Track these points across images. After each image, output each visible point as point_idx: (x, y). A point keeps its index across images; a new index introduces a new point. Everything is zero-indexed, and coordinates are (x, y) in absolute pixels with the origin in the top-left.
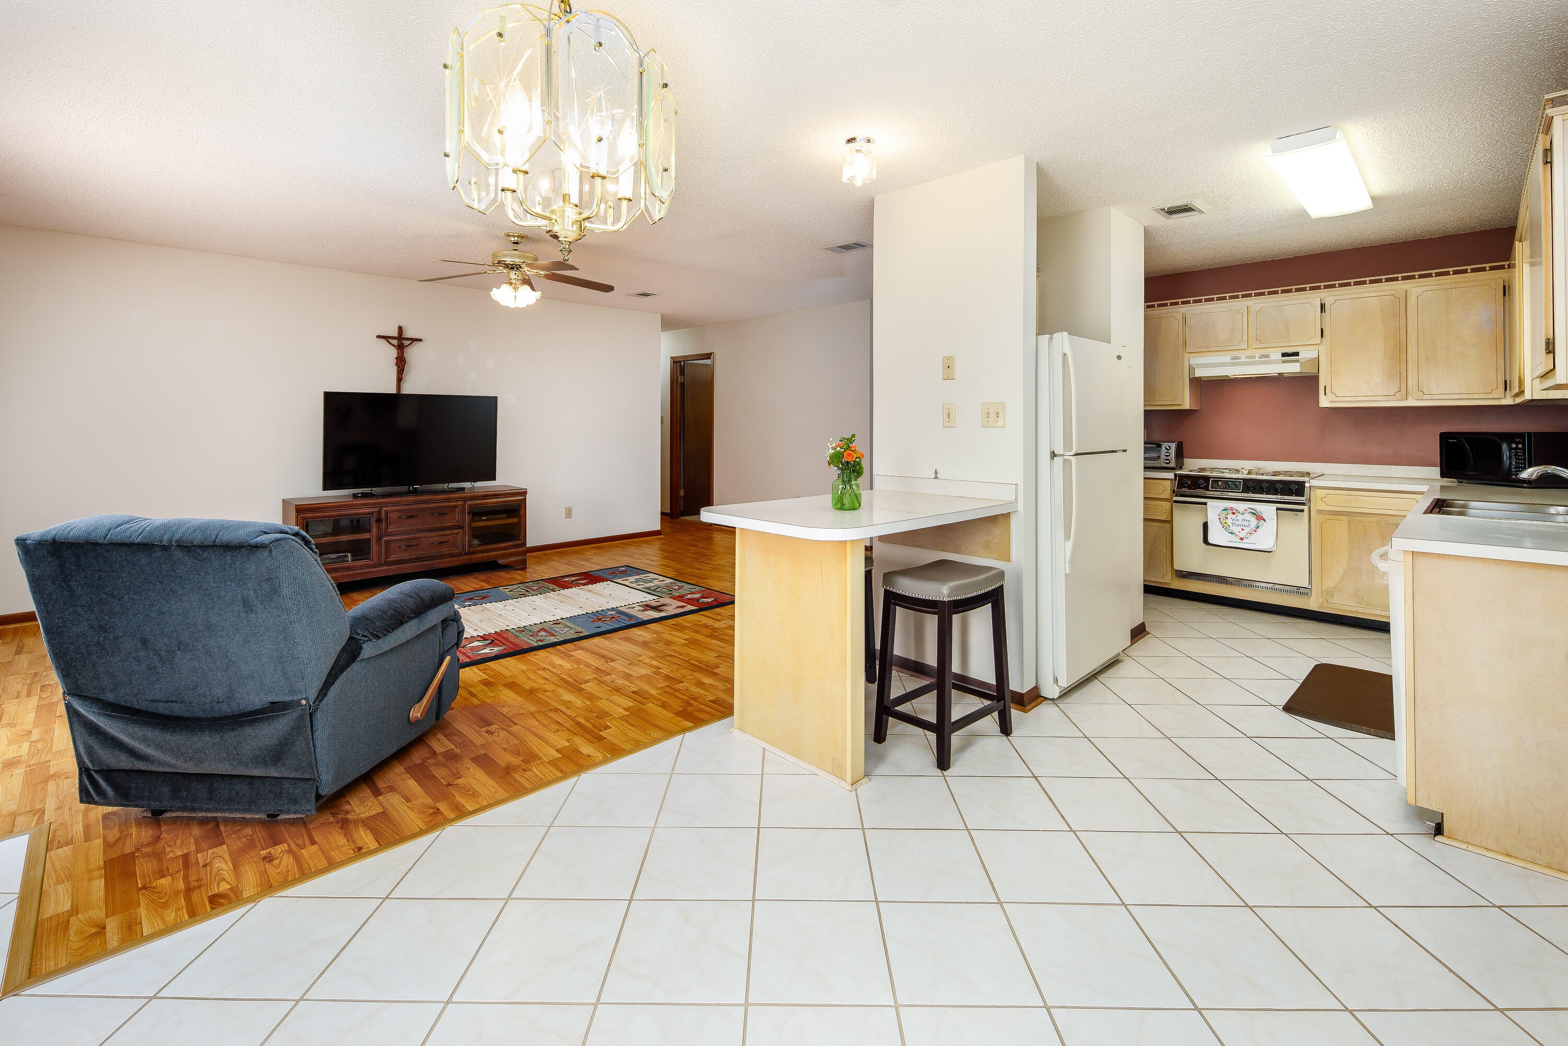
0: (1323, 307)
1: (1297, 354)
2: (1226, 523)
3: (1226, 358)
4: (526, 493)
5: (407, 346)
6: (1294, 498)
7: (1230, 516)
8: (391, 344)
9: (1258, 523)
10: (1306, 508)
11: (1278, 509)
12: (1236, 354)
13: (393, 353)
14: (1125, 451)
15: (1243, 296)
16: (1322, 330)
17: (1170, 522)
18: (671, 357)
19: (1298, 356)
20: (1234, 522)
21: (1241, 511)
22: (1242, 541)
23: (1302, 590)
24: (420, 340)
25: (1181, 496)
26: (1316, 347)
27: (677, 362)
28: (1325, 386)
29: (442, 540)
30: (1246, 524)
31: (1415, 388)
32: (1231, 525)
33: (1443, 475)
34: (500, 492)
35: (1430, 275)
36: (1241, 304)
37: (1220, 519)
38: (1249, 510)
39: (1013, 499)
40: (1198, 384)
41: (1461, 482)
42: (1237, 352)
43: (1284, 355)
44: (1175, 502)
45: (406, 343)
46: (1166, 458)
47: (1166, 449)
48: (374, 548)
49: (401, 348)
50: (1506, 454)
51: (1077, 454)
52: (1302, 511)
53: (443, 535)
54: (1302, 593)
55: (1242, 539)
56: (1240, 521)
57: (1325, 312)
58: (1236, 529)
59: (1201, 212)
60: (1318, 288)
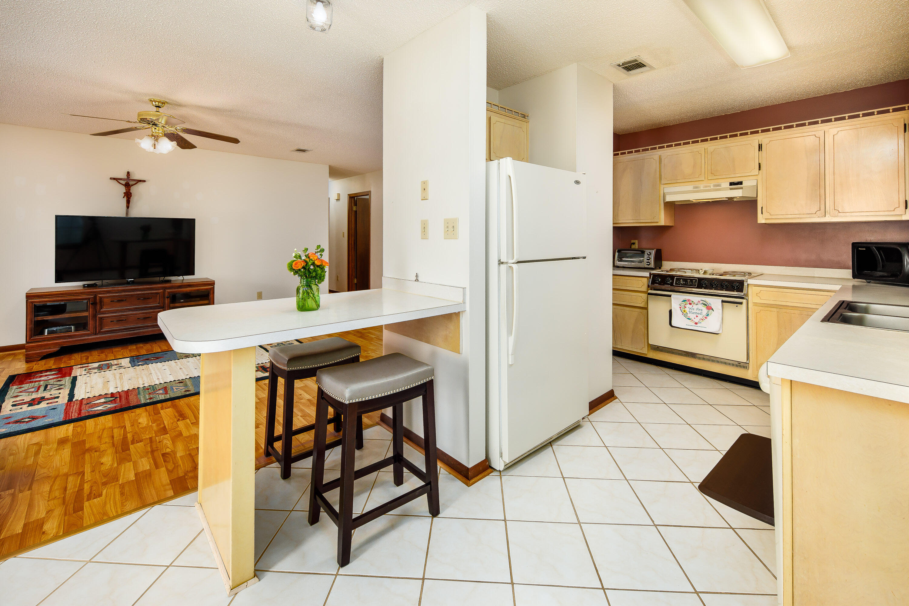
0: (760, 147)
1: (741, 183)
2: (684, 311)
3: (690, 187)
4: (214, 284)
5: (132, 185)
6: (735, 293)
7: (688, 306)
8: (120, 183)
9: (708, 312)
10: (744, 301)
11: (723, 301)
12: (697, 184)
13: (123, 189)
14: (584, 258)
15: (702, 141)
16: (759, 164)
17: (646, 309)
18: (348, 194)
19: (742, 184)
20: (690, 310)
21: (696, 302)
22: (696, 325)
23: (742, 364)
24: (144, 181)
25: (655, 290)
26: (755, 177)
27: (352, 197)
28: (762, 207)
29: (147, 316)
30: (700, 312)
31: (832, 207)
32: (688, 313)
33: (854, 276)
34: (194, 283)
35: (844, 118)
36: (701, 147)
37: (680, 308)
38: (702, 302)
39: (461, 301)
40: (671, 206)
41: (869, 282)
42: (697, 182)
43: (731, 184)
44: (649, 294)
45: (131, 183)
46: (648, 261)
47: (648, 254)
48: (91, 323)
49: (128, 186)
50: (907, 260)
51: (519, 262)
52: (741, 303)
53: (146, 313)
54: (742, 367)
55: (696, 323)
56: (695, 309)
57: (762, 151)
58: (692, 316)
59: (652, 68)
60: (757, 132)
